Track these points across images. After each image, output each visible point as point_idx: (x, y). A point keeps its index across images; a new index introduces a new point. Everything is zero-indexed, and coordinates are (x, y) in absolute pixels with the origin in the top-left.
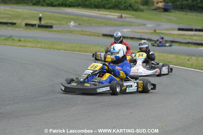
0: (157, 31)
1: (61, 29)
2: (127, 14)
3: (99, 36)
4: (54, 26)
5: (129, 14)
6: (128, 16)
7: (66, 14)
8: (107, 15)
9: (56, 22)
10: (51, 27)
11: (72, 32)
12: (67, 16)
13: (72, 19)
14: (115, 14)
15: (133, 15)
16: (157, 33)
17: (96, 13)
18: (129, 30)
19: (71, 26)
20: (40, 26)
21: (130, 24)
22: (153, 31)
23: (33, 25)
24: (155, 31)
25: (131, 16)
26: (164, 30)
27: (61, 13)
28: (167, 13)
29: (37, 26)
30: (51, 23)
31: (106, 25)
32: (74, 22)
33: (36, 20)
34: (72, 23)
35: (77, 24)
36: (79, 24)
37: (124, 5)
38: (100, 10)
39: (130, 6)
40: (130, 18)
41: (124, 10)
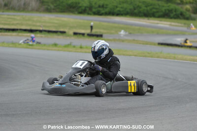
1: (111, 38)
2: (178, 23)
3: (155, 45)
4: (104, 35)
5: (181, 23)
6: (180, 25)
7: (114, 22)
8: (158, 23)
9: (105, 31)
10: (101, 36)
11: (123, 41)
12: (116, 25)
14: (166, 23)
15: (185, 24)
17: (146, 22)
19: (122, 36)
20: (90, 35)
23: (83, 34)
27: (109, 22)
29: (86, 35)
30: (100, 32)
31: (158, 34)
33: (83, 29)
34: (122, 32)
35: (127, 33)
36: (130, 33)
37: (174, 13)
38: (150, 18)
39: (182, 14)
40: (182, 26)
41: (175, 18)
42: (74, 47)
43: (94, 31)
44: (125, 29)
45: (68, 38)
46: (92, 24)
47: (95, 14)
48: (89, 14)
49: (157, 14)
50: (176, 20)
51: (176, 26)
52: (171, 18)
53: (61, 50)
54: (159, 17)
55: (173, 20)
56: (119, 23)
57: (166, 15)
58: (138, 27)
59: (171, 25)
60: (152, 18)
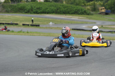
0: (104, 26)
1: (45, 27)
2: (83, 17)
4: (40, 25)
5: (85, 17)
6: (84, 18)
7: (46, 18)
8: (71, 18)
9: (41, 23)
10: (39, 26)
11: (51, 28)
12: (47, 19)
13: (51, 21)
14: (76, 17)
15: (87, 17)
16: (104, 27)
17: (64, 17)
18: (86, 26)
19: (51, 25)
20: (32, 25)
21: (86, 23)
22: (101, 26)
23: (28, 25)
24: (102, 26)
25: (86, 18)
26: (107, 26)
27: (43, 17)
28: (107, 16)
29: (30, 25)
30: (38, 23)
31: (71, 24)
32: (52, 22)
33: (28, 22)
34: (51, 23)
35: (54, 24)
36: (56, 24)
37: (81, 11)
38: (67, 15)
39: (85, 12)
40: (85, 19)
41: (81, 14)
42: (24, 32)
43: (35, 23)
44: (53, 21)
45: (20, 27)
46: (33, 19)
47: (35, 13)
48: (31, 13)
49: (71, 12)
50: (82, 15)
51: (82, 19)
52: (79, 14)
53: (16, 35)
54: (72, 14)
55: (80, 15)
56: (49, 18)
57: (76, 13)
58: (60, 20)
59: (79, 18)
60: (68, 15)
